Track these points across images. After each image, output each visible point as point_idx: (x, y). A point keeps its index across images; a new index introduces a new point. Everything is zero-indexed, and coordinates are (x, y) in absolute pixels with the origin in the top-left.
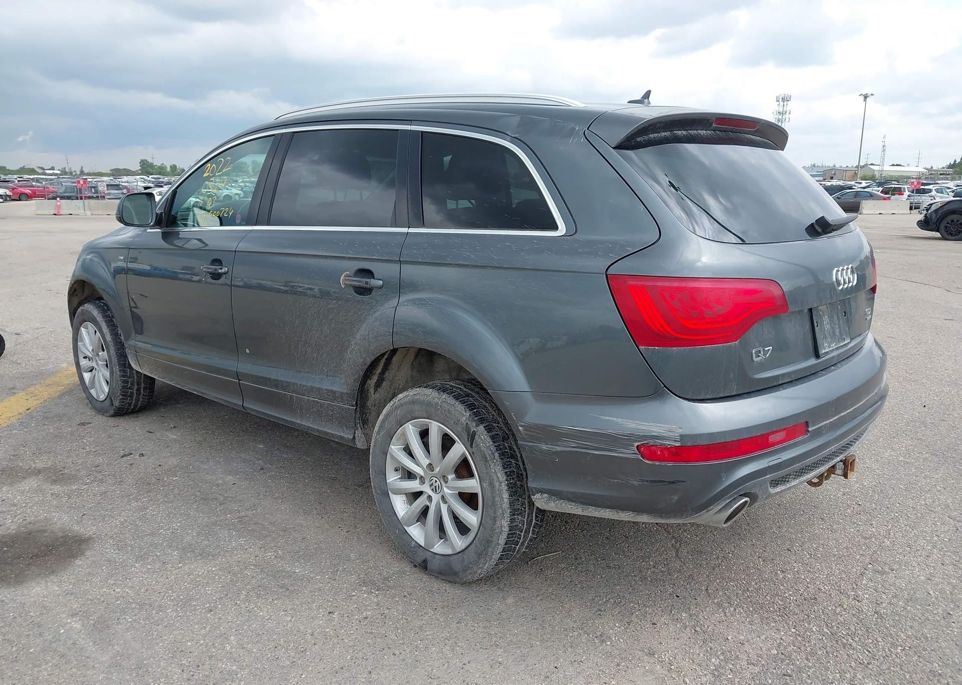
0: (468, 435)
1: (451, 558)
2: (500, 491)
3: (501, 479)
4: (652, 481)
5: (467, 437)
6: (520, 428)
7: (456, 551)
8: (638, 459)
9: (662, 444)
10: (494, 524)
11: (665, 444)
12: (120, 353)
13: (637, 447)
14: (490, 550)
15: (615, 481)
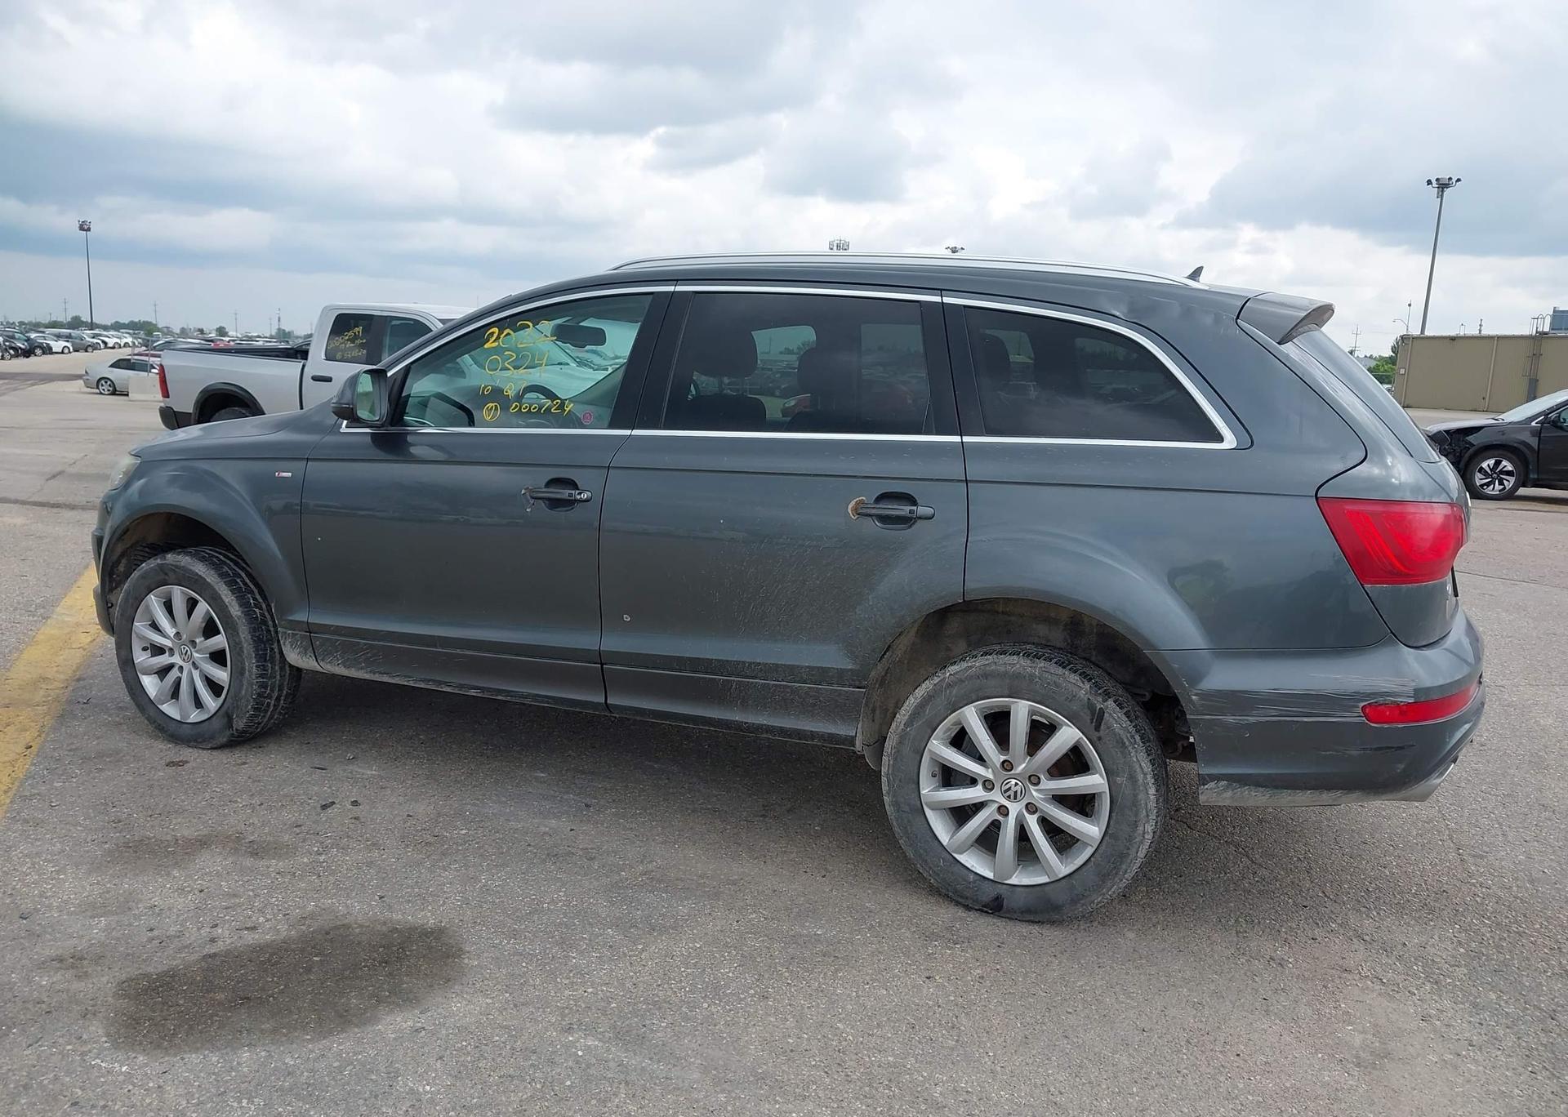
0: (1093, 714)
1: (1047, 888)
2: (1146, 785)
3: (1146, 769)
4: (1376, 749)
5: (1089, 718)
6: (1194, 697)
7: (1057, 876)
8: (1363, 723)
9: (1393, 702)
10: (1134, 831)
11: (1395, 702)
12: (258, 637)
13: (1364, 708)
14: (1124, 867)
15: (1328, 753)
